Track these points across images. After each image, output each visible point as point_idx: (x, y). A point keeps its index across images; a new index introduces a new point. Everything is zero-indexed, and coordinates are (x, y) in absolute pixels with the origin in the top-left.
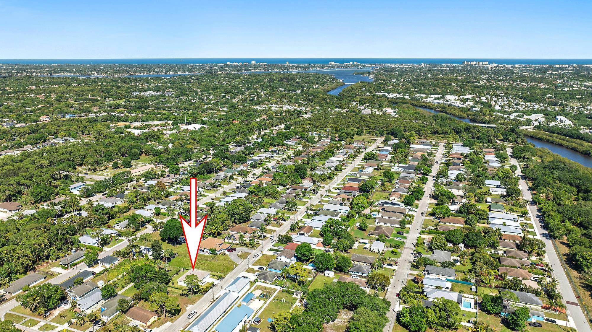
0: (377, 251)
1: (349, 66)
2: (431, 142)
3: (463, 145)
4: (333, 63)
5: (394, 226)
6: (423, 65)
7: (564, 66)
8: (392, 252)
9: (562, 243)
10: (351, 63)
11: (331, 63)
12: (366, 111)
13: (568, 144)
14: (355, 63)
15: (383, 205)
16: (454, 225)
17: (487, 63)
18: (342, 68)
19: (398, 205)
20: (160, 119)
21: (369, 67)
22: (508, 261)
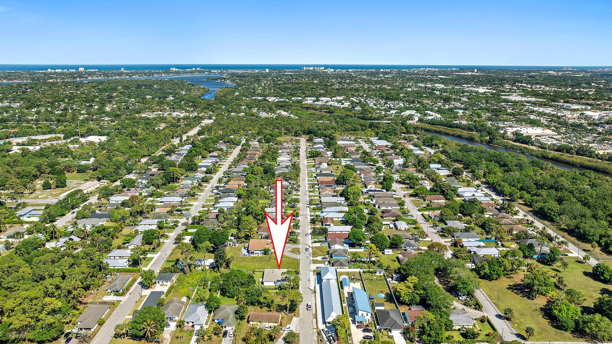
0: (403, 229)
1: (194, 72)
2: (350, 138)
3: (379, 139)
4: (174, 69)
5: (395, 208)
6: (267, 70)
7: (387, 70)
8: (415, 228)
9: (519, 204)
10: (194, 69)
11: (171, 69)
12: (263, 115)
13: (452, 133)
14: (198, 69)
15: (368, 193)
16: (437, 201)
17: (323, 68)
18: (188, 74)
19: (380, 191)
20: (44, 133)
21: (215, 73)
22: (504, 221)
